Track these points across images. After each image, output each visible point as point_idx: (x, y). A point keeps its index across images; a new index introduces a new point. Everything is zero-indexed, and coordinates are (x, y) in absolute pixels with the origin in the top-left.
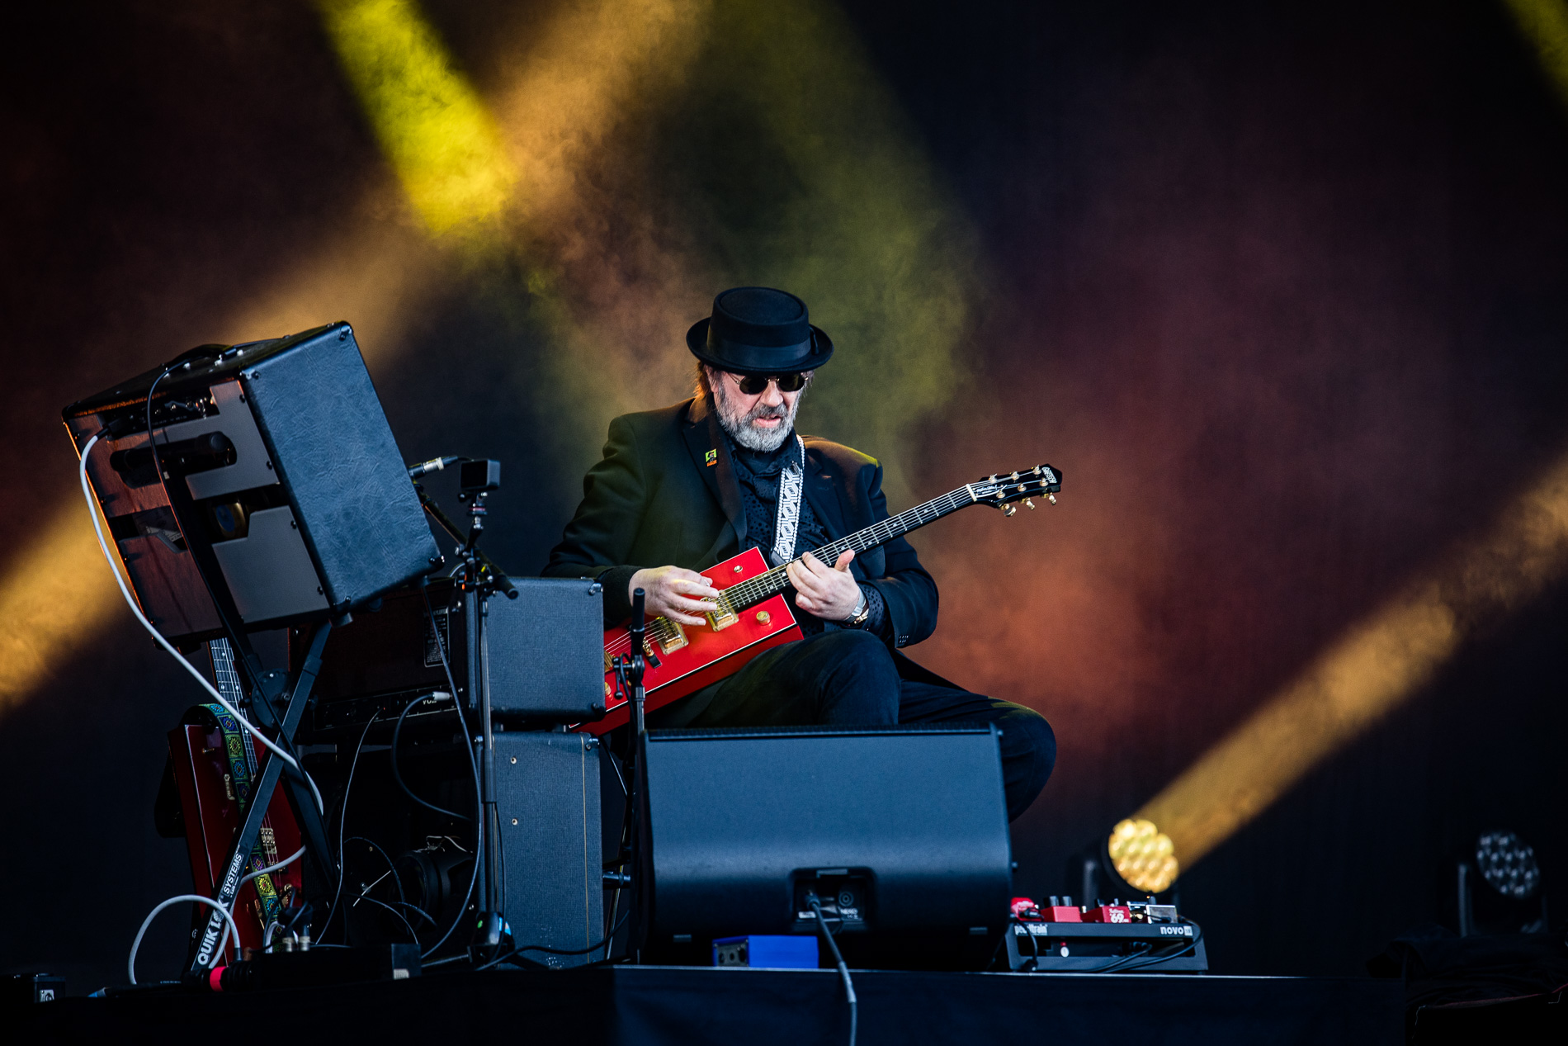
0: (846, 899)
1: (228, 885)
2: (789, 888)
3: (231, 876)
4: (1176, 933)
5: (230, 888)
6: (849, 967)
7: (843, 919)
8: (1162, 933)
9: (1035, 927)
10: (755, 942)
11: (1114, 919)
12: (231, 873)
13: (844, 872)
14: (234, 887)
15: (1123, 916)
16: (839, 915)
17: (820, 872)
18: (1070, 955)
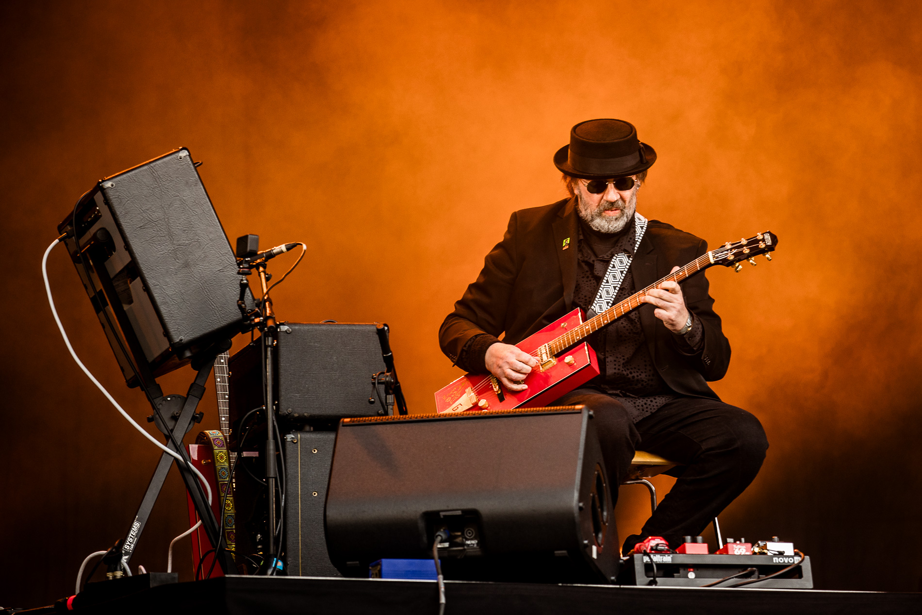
0: (470, 533)
1: (129, 543)
2: (421, 525)
3: (131, 537)
4: (786, 561)
5: (130, 546)
6: (444, 579)
7: (466, 547)
8: (774, 562)
9: (662, 557)
10: (387, 564)
11: (737, 552)
12: (130, 535)
13: (459, 513)
14: (132, 545)
15: (744, 550)
16: (463, 545)
17: (442, 514)
18: (695, 578)
